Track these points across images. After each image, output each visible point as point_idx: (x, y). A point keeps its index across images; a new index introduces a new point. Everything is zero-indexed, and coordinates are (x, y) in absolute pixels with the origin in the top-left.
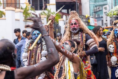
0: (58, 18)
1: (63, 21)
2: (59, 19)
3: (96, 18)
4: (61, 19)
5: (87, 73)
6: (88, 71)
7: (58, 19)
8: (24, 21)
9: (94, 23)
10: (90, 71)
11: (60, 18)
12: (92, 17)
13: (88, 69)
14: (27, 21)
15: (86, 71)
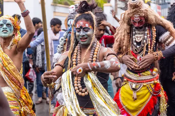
0: (103, 2)
1: (111, 6)
2: (105, 4)
3: (160, 4)
4: (108, 4)
5: (153, 86)
6: (155, 84)
7: (103, 4)
8: (52, 5)
9: (156, 11)
10: (158, 84)
11: (105, 2)
12: (154, 3)
13: (156, 82)
14: (56, 6)
15: (151, 84)
